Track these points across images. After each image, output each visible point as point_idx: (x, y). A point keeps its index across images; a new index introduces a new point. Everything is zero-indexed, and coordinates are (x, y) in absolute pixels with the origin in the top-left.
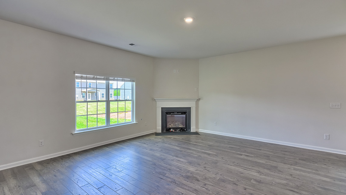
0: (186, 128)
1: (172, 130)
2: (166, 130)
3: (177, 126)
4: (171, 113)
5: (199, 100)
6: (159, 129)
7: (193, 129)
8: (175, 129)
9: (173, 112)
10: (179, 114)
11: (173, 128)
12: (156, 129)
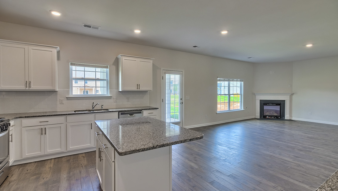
0: (280, 116)
1: (268, 117)
2: (263, 117)
3: (272, 114)
4: (267, 105)
5: (293, 94)
6: (258, 115)
7: (287, 117)
8: (271, 116)
9: (269, 104)
10: (274, 105)
11: (269, 116)
12: (255, 115)
